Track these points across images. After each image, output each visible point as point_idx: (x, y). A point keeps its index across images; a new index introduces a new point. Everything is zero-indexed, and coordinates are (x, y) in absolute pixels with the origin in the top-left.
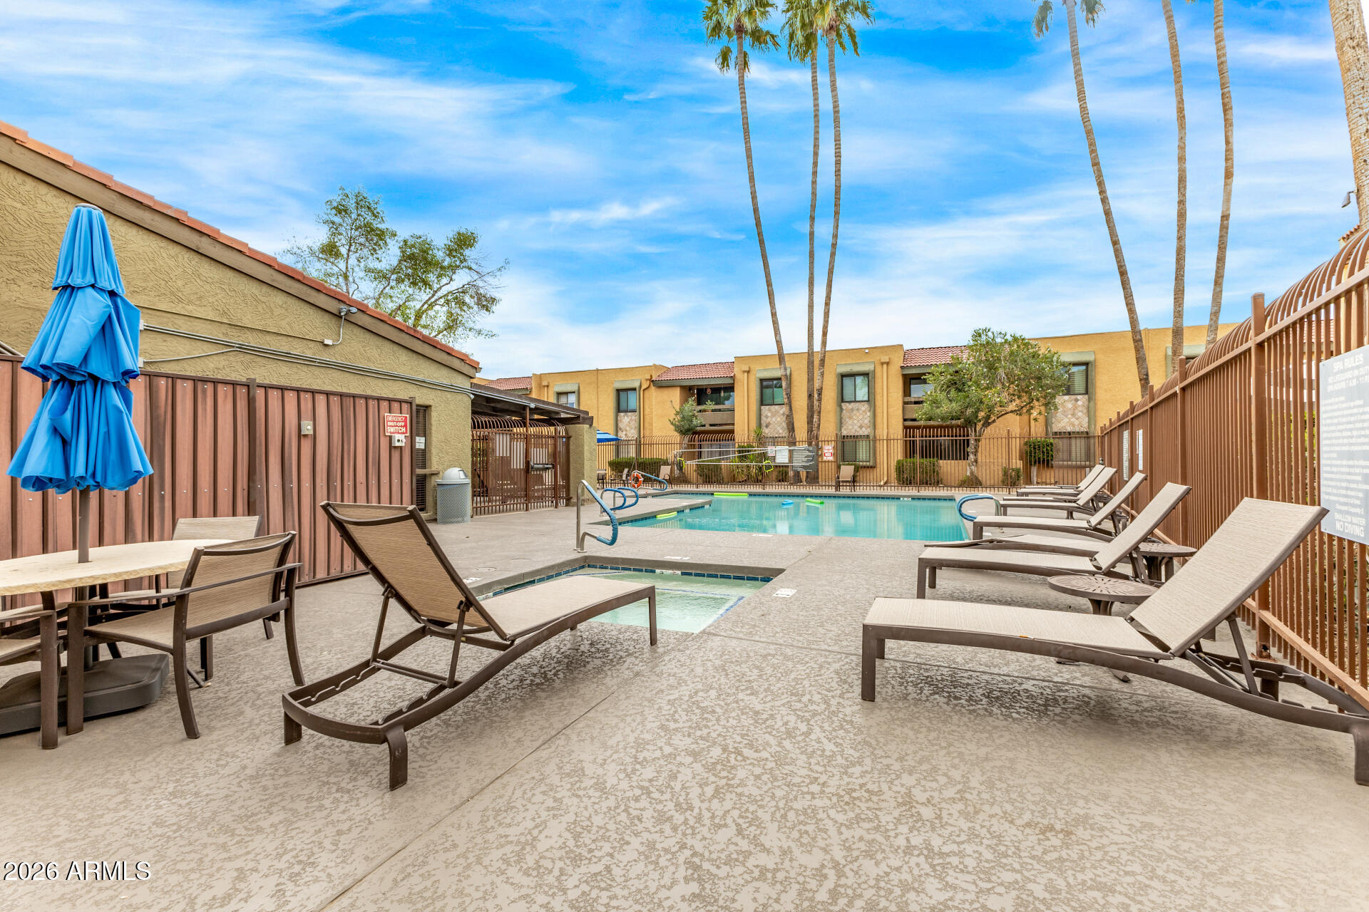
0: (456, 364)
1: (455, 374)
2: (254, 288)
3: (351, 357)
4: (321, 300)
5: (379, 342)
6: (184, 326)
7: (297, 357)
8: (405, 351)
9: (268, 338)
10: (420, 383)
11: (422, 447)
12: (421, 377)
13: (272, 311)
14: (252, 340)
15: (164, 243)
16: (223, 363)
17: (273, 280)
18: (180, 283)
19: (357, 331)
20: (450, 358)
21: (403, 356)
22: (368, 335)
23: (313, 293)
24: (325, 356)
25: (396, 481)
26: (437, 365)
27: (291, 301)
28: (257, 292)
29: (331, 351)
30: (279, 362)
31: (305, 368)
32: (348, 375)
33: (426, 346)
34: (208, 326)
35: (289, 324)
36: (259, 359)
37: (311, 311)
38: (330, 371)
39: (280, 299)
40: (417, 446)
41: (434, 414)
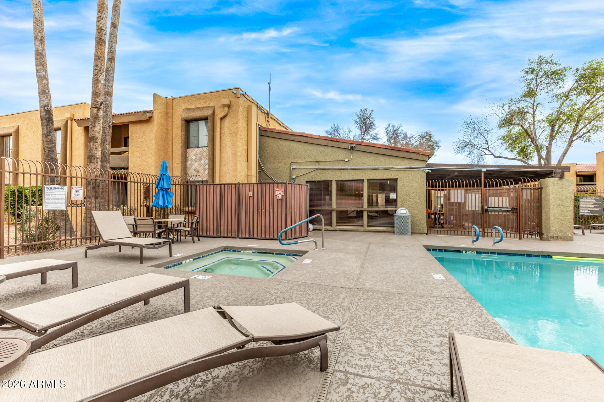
0: (413, 156)
1: (414, 161)
2: (322, 148)
3: (356, 164)
4: (344, 145)
5: (369, 155)
6: (304, 165)
7: (336, 168)
8: (382, 156)
9: (327, 163)
10: (391, 169)
11: (395, 198)
12: (391, 166)
13: (328, 154)
14: (322, 165)
15: (300, 143)
16: (314, 174)
17: (327, 144)
18: (304, 153)
19: (359, 153)
20: (409, 154)
21: (381, 158)
22: (364, 154)
23: (341, 144)
24: (346, 165)
25: (280, 211)
26: (401, 159)
27: (334, 149)
28: (323, 149)
29: (348, 163)
30: (330, 171)
31: (339, 171)
32: (355, 171)
33: (394, 151)
34: (310, 163)
35: (333, 157)
36: (324, 171)
37: (341, 150)
38: (348, 171)
39: (330, 149)
40: (391, 197)
41: (399, 183)
